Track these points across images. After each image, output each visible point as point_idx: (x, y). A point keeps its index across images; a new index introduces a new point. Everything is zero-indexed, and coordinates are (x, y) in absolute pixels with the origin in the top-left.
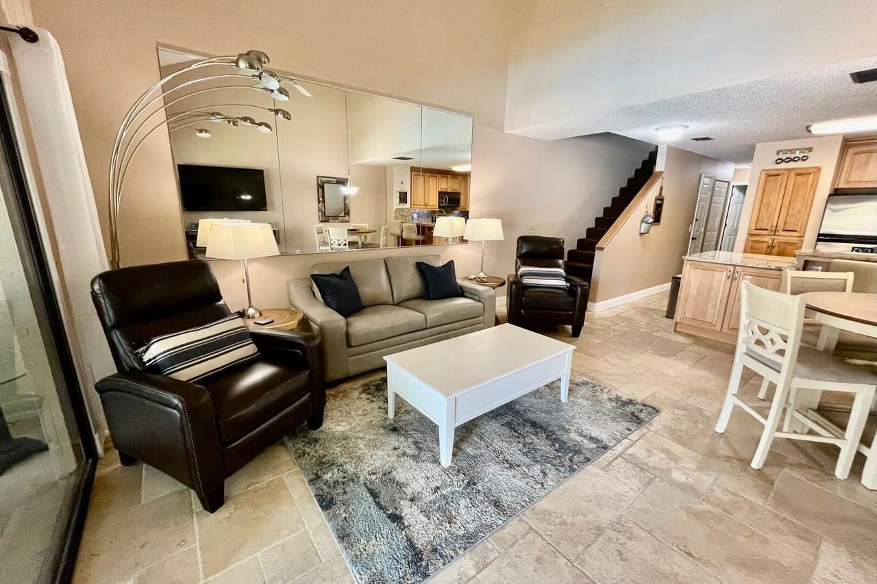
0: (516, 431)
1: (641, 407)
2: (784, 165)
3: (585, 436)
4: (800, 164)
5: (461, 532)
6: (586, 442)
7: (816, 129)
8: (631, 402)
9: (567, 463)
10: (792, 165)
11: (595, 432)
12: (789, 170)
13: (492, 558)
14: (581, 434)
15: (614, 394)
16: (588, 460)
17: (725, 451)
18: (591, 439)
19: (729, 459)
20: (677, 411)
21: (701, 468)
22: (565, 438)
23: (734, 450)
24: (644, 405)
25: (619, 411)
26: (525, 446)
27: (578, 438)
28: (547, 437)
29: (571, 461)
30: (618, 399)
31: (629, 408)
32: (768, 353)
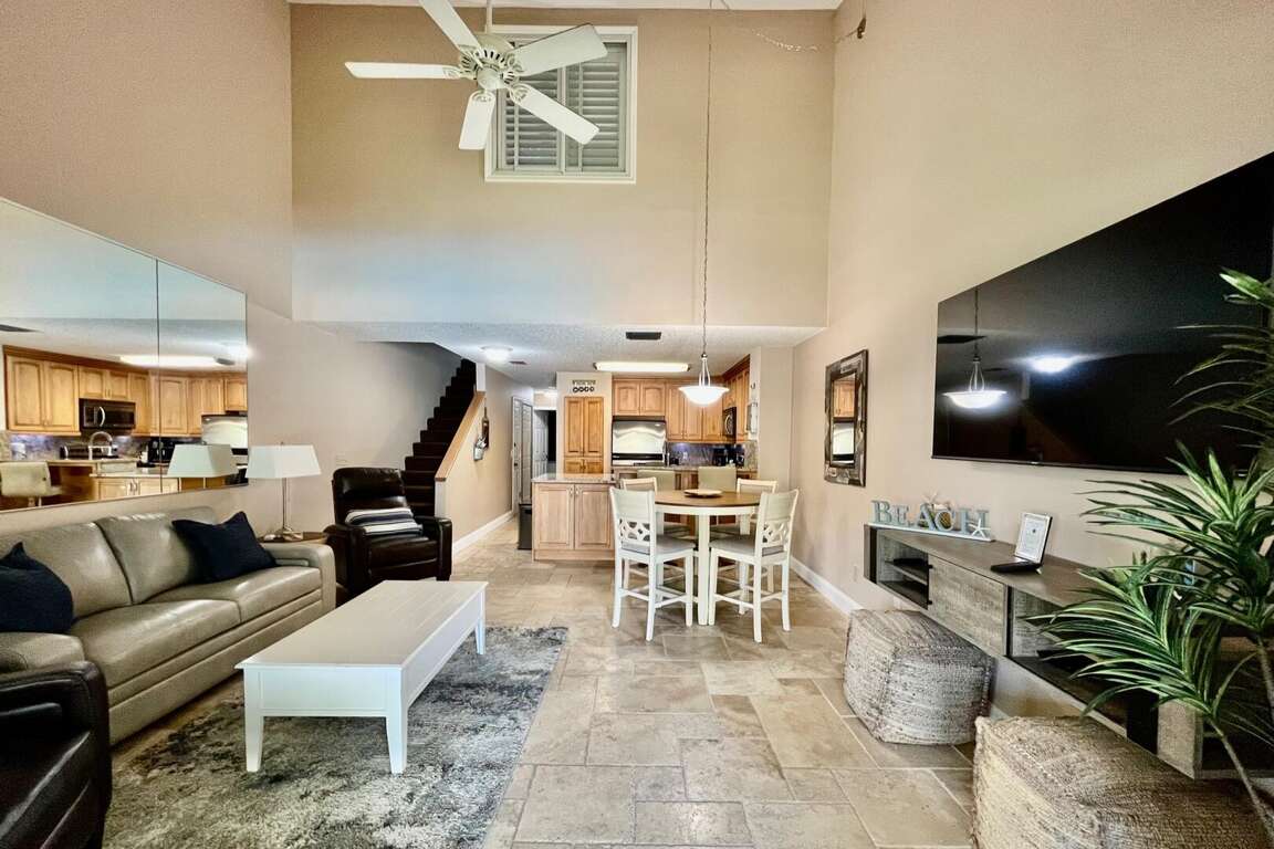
0: (454, 701)
1: (553, 631)
2: (579, 394)
3: (525, 673)
4: (589, 394)
5: (475, 808)
6: (528, 677)
7: (601, 366)
8: (541, 631)
9: (526, 700)
10: (584, 394)
11: (532, 666)
12: (584, 398)
13: (520, 807)
14: (519, 673)
15: (523, 629)
16: (541, 689)
17: (627, 638)
18: (532, 672)
19: (632, 642)
20: (580, 624)
21: (621, 655)
22: (507, 683)
23: (632, 635)
24: (554, 628)
25: (538, 641)
26: (475, 708)
27: (521, 677)
28: (490, 690)
29: (528, 697)
30: (530, 633)
31: (544, 636)
32: (640, 541)
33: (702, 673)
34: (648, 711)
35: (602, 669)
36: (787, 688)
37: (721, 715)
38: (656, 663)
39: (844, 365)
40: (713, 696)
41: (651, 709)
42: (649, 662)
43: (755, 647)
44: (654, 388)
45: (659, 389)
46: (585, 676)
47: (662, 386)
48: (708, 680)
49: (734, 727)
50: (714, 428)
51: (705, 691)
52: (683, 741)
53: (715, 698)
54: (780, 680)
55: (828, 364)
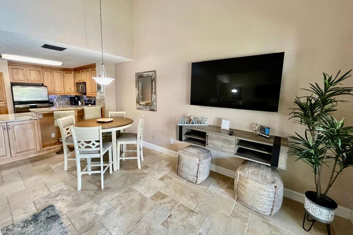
1: (44, 212)
7: (5, 56)
19: (96, 193)
32: (94, 148)
33: (137, 191)
34: (138, 222)
35: (97, 216)
36: (164, 181)
37: (161, 204)
38: (117, 197)
39: (145, 74)
40: (150, 198)
41: (139, 220)
42: (113, 199)
43: (141, 171)
44: (36, 70)
45: (39, 71)
46: (93, 226)
47: (41, 70)
48: (142, 193)
49: (169, 206)
50: (70, 89)
51: (146, 198)
52: (163, 224)
53: (152, 198)
54: (160, 179)
55: (137, 72)
